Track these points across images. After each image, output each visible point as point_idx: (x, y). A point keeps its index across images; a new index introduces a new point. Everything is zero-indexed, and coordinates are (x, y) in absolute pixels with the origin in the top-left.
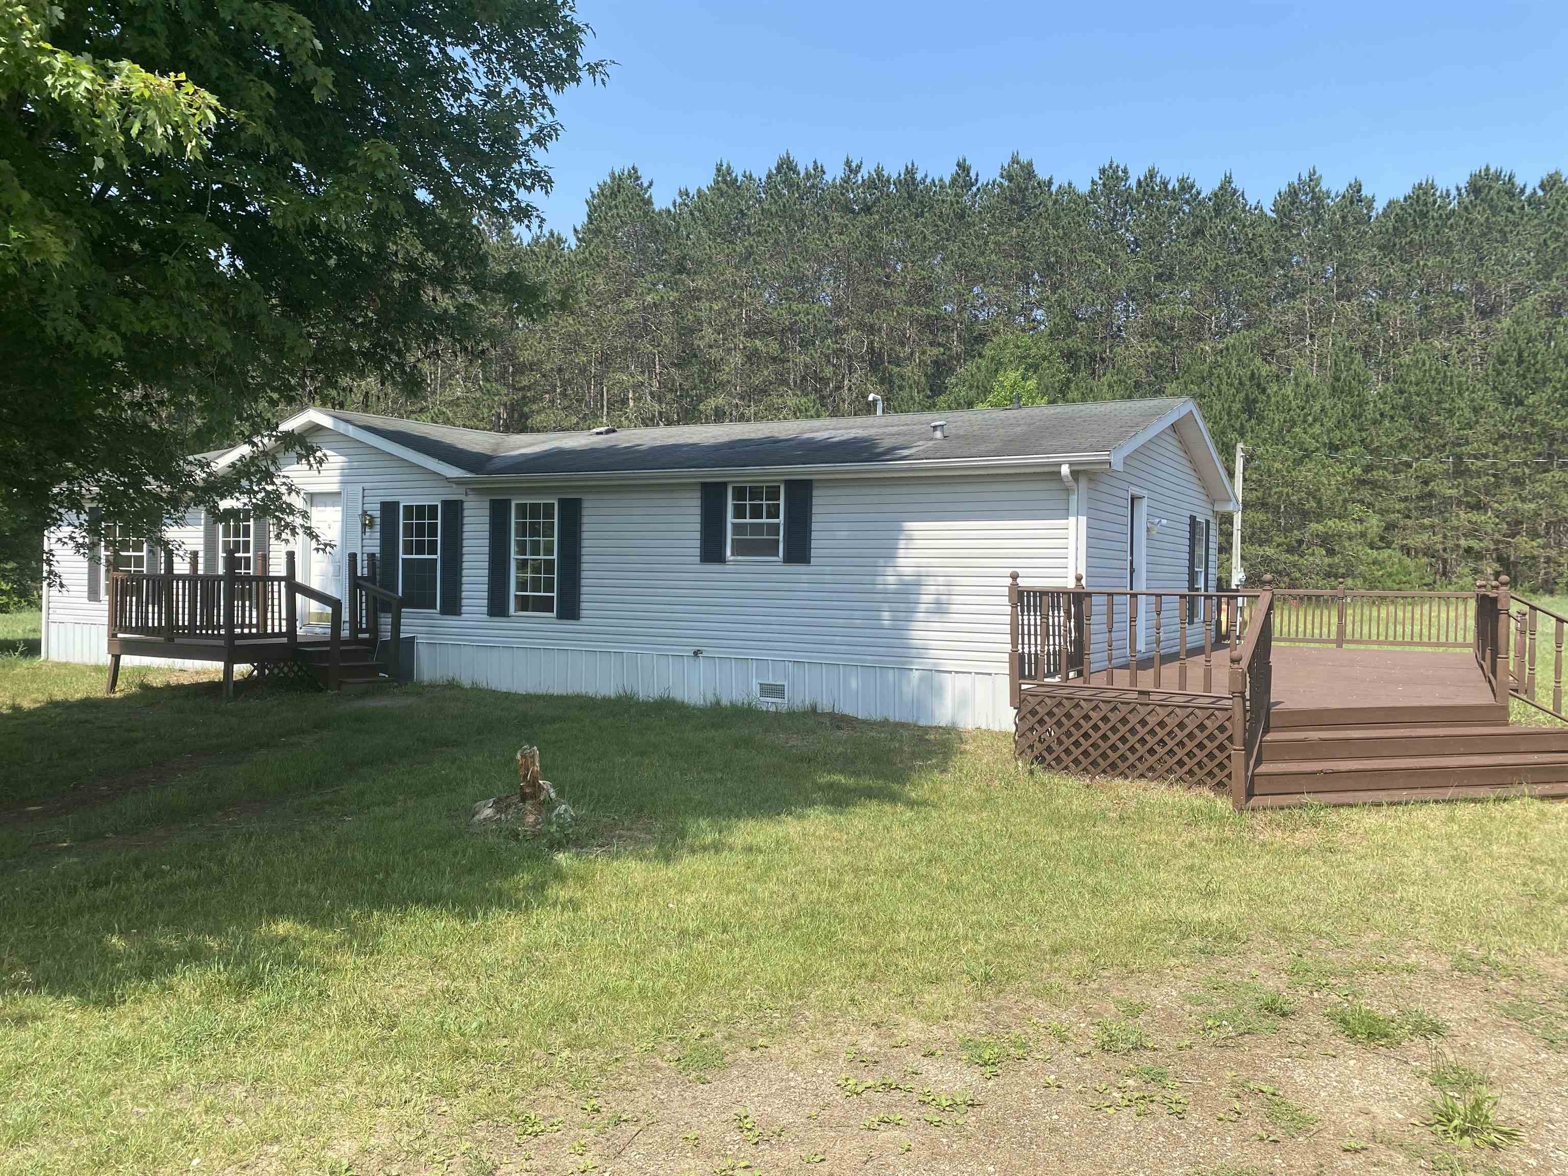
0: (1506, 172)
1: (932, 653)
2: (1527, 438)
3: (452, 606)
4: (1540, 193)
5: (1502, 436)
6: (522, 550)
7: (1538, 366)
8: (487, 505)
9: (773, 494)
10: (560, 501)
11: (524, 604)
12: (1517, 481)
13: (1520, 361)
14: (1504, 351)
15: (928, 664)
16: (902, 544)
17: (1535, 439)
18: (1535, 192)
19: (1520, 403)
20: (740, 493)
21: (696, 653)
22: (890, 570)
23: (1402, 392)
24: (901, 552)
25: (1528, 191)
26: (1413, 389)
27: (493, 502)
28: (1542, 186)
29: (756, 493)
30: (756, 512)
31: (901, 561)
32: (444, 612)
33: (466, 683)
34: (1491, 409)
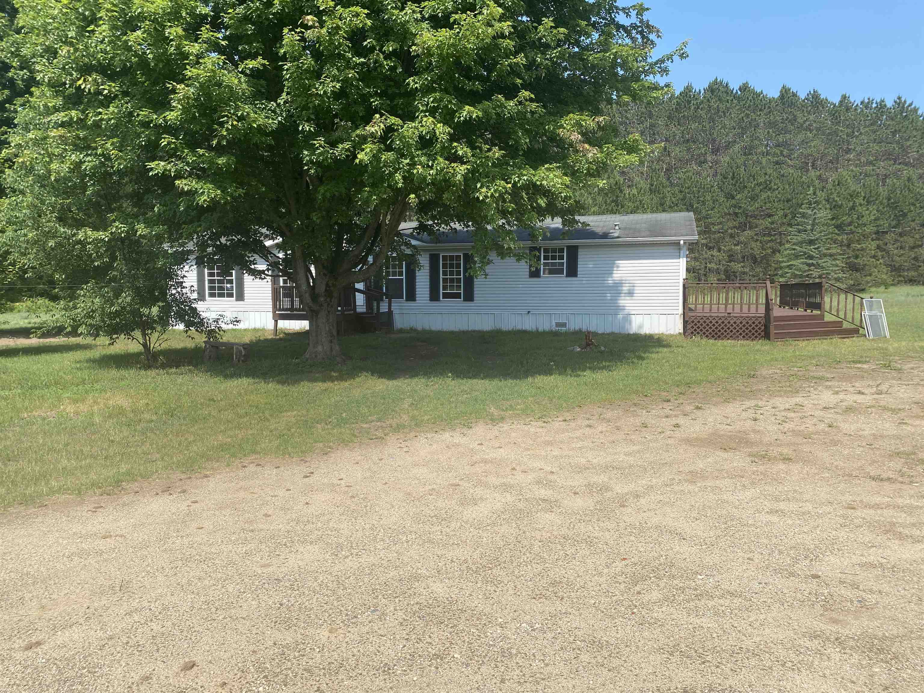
0: (725, 81)
1: (627, 308)
2: (736, 214)
3: (411, 296)
4: (739, 93)
5: (726, 214)
6: (445, 273)
7: (742, 180)
8: (428, 256)
9: (562, 250)
10: (464, 254)
11: (446, 296)
12: (732, 236)
13: (733, 178)
14: (726, 173)
15: (626, 312)
16: (615, 269)
17: (739, 215)
18: (737, 92)
19: (733, 198)
20: (546, 251)
21: (529, 312)
22: (610, 279)
23: (681, 192)
24: (615, 272)
25: (734, 91)
26: (687, 191)
27: (430, 254)
28: (740, 89)
29: (554, 251)
30: (554, 258)
31: (614, 275)
32: (408, 299)
33: (419, 328)
34: (721, 201)
